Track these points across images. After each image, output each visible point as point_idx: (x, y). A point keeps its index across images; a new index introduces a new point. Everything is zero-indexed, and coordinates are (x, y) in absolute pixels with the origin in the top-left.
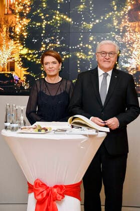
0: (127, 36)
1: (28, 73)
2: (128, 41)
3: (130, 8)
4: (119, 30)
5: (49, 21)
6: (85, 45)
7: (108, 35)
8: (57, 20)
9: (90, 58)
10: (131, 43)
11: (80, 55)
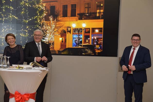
0: (44, 27)
2: (45, 29)
3: (45, 15)
4: (40, 24)
5: (6, 18)
6: (24, 30)
7: (35, 26)
8: (10, 17)
9: (27, 36)
10: (46, 30)
11: (22, 35)
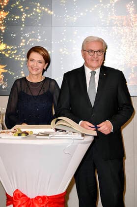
0: (114, 31)
1: (7, 71)
2: (116, 35)
4: (105, 23)
5: (29, 14)
6: (68, 40)
7: (94, 29)
8: (38, 13)
10: (119, 38)
11: (63, 51)
